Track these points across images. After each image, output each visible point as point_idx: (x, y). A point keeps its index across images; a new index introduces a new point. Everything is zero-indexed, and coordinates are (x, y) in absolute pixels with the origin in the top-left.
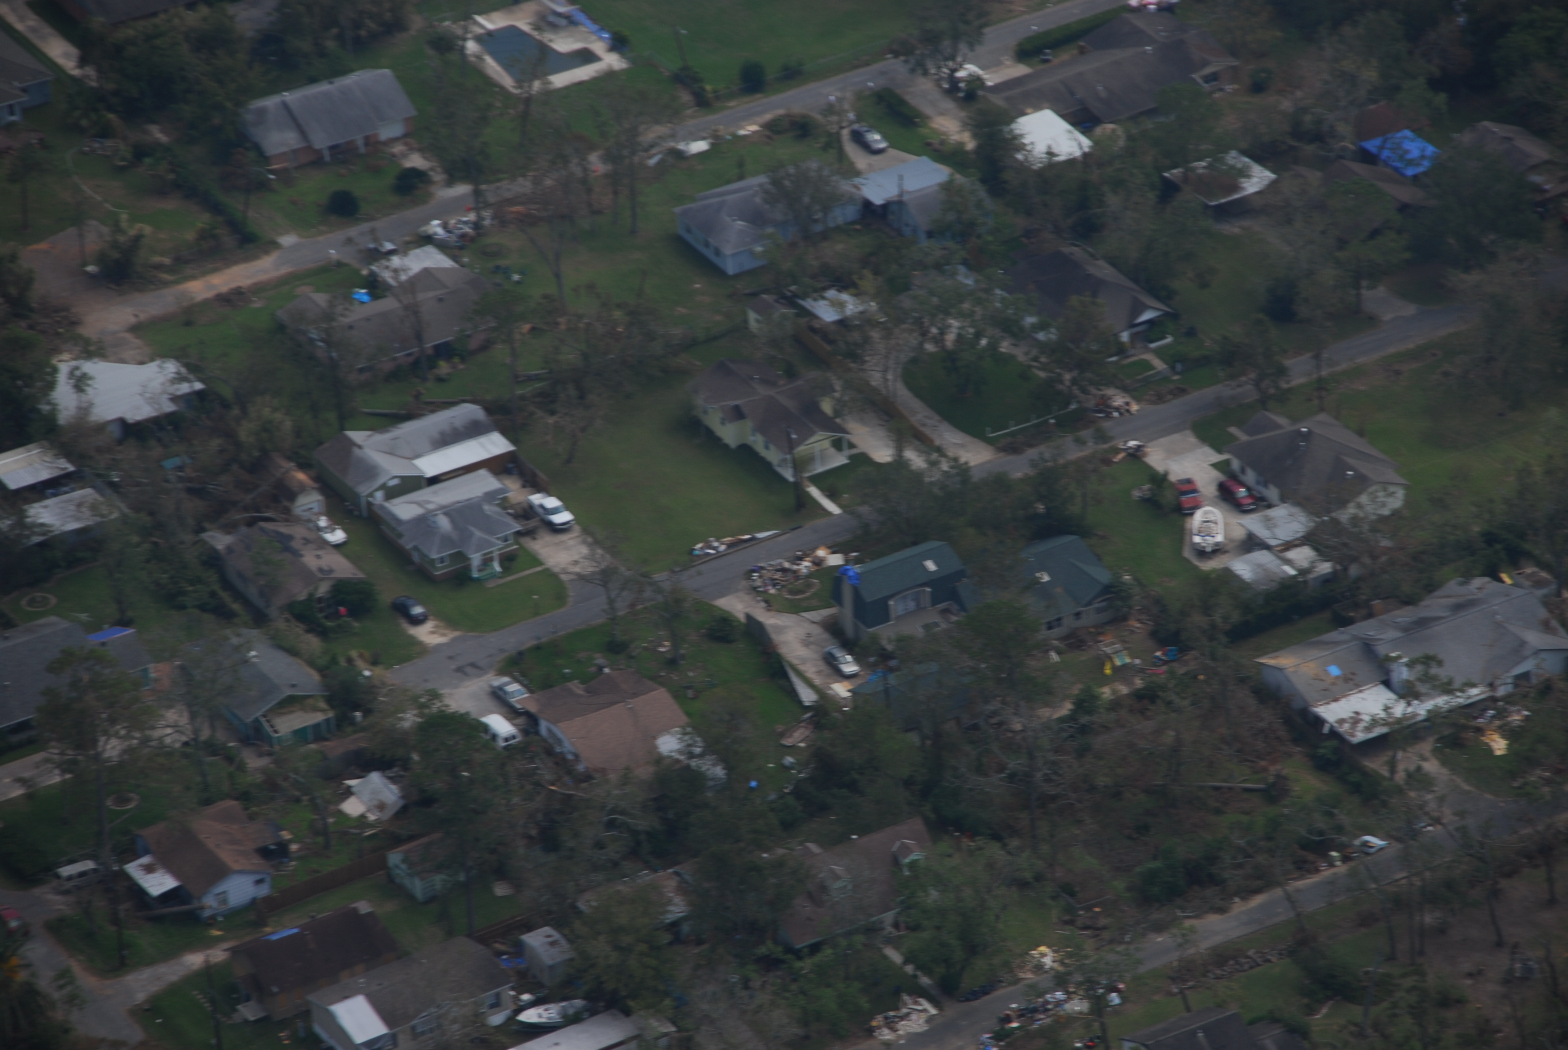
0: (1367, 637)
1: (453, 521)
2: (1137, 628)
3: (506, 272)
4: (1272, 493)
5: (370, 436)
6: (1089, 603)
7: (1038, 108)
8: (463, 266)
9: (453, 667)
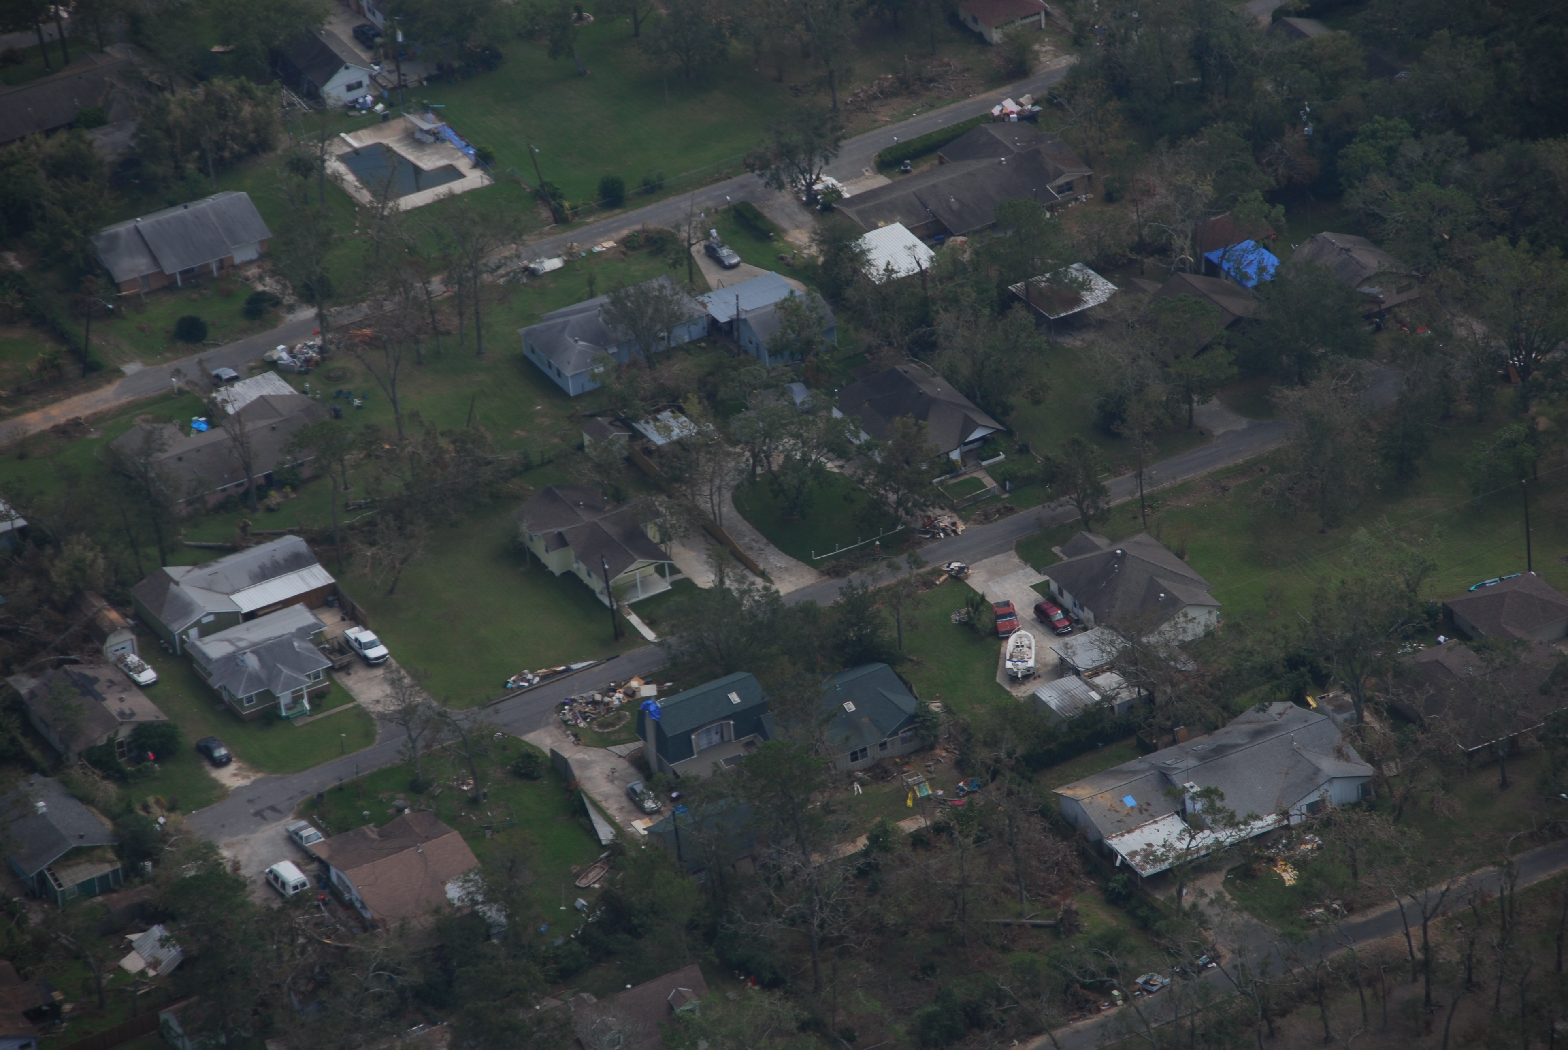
0: (1164, 765)
1: (261, 659)
2: (943, 757)
3: (348, 397)
4: (1087, 615)
5: (188, 572)
6: (895, 733)
7: (889, 221)
8: (305, 392)
9: (252, 811)
